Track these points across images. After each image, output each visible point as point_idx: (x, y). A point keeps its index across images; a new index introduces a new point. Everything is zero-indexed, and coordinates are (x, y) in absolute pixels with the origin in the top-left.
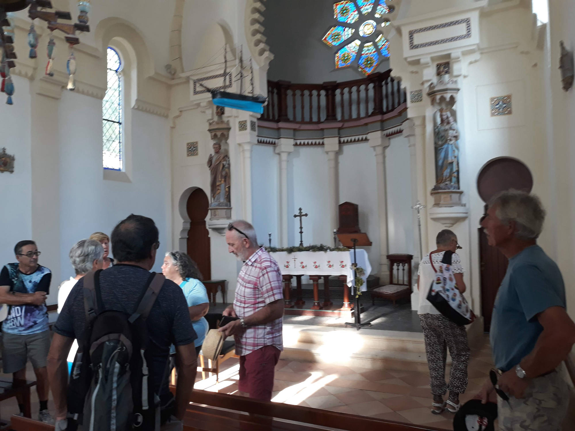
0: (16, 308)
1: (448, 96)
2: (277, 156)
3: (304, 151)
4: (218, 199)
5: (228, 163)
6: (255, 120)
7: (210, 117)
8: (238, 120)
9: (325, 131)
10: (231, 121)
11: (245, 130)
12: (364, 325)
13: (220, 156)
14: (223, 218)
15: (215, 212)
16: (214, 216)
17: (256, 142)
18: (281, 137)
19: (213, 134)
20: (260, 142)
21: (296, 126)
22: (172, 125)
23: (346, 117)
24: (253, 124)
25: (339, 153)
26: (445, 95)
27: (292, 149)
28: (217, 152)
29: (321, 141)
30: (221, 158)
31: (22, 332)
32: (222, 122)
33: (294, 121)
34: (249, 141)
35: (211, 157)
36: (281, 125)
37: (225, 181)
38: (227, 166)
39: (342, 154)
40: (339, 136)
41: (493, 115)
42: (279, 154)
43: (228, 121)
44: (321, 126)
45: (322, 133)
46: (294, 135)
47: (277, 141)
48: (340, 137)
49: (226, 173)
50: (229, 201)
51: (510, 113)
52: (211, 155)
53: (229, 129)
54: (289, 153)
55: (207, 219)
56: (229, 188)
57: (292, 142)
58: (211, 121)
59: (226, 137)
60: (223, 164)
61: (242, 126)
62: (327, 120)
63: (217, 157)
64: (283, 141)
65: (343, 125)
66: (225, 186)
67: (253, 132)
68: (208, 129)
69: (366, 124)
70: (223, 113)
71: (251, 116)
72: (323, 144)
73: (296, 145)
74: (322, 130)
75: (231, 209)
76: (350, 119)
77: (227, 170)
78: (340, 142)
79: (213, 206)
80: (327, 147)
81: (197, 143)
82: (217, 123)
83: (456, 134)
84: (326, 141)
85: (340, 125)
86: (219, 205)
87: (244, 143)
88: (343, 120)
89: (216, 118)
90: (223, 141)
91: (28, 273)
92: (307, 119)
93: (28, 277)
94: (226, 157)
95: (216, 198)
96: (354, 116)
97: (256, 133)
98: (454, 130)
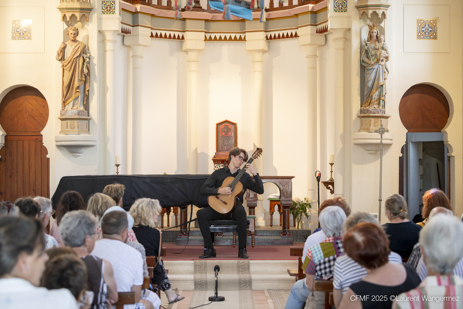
1: (380, 12)
4: (75, 105)
5: (88, 55)
9: (188, 21)
11: (113, 13)
15: (73, 124)
24: (120, 5)
26: (377, 11)
28: (74, 40)
33: (158, 6)
35: (63, 46)
36: (141, 8)
37: (85, 81)
38: (88, 60)
41: (419, 37)
45: (183, 24)
46: (151, 23)
47: (131, 29)
49: (88, 71)
51: (435, 38)
52: (64, 43)
54: (144, 47)
56: (89, 90)
57: (149, 32)
59: (88, 19)
60: (83, 58)
61: (108, 7)
64: (140, 30)
65: (212, 17)
66: (85, 88)
67: (120, 17)
69: (243, 21)
73: (151, 36)
77: (88, 65)
83: (387, 55)
85: (209, 16)
94: (85, 47)
95: (71, 104)
98: (385, 50)
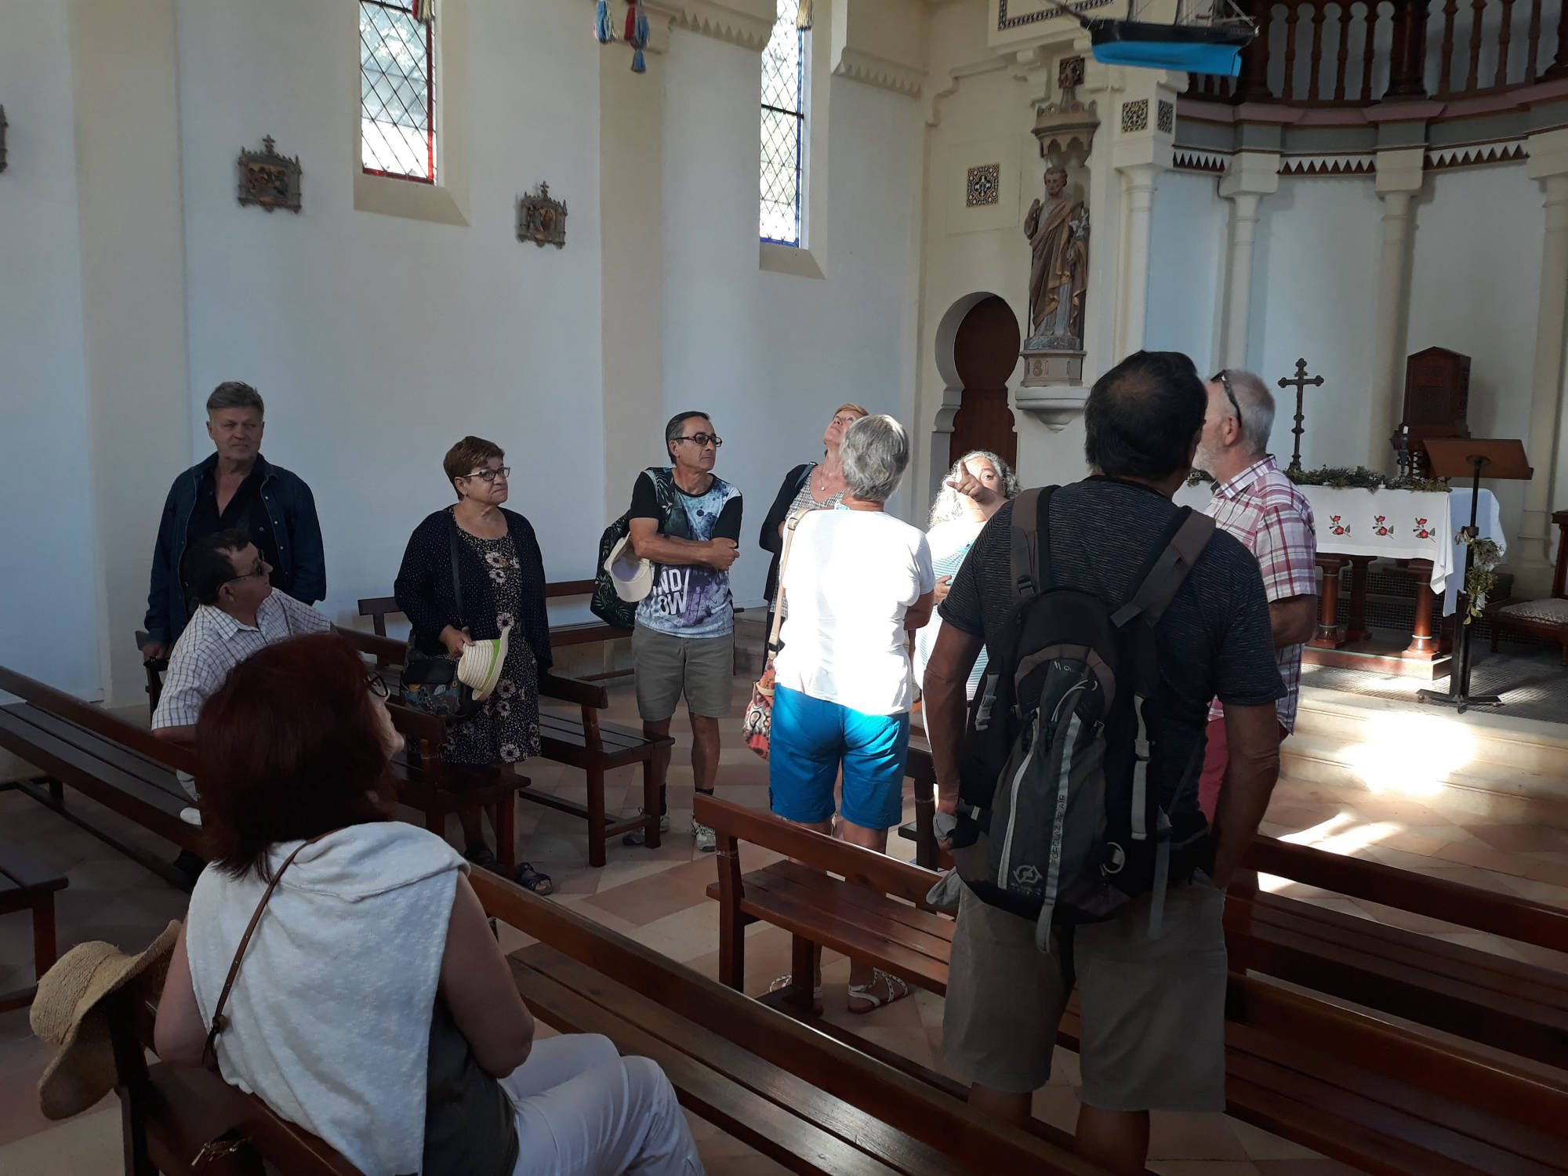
0: (671, 572)
2: (1226, 205)
3: (1307, 190)
4: (1051, 326)
5: (1084, 223)
6: (1172, 99)
7: (1042, 94)
8: (1119, 102)
9: (1383, 128)
10: (1102, 101)
11: (1143, 128)
12: (1476, 701)
13: (1063, 204)
14: (1059, 380)
15: (1038, 366)
16: (1035, 375)
17: (1171, 164)
18: (1243, 147)
19: (1047, 142)
20: (1180, 164)
21: (1292, 115)
22: (931, 120)
23: (1459, 84)
24: (1164, 109)
25: (1418, 198)
27: (1272, 183)
28: (1054, 194)
29: (1365, 161)
30: (1067, 210)
31: (681, 630)
32: (1077, 107)
33: (1287, 100)
34: (1150, 161)
35: (1036, 208)
36: (1246, 111)
37: (1072, 277)
38: (1080, 233)
39: (1431, 200)
40: (1427, 144)
42: (1231, 200)
43: (1093, 103)
44: (1371, 114)
45: (1372, 138)
46: (1283, 143)
47: (1227, 159)
48: (1428, 149)
49: (1079, 255)
50: (1080, 334)
52: (1037, 201)
53: (1095, 126)
54: (1262, 197)
55: (1013, 383)
56: (1082, 296)
57: (1275, 162)
58: (1044, 106)
59: (1086, 148)
60: (1071, 228)
61: (1134, 117)
62: (1392, 94)
63: (1054, 209)
64: (1247, 160)
65: (1444, 110)
66: (1072, 291)
67: (1163, 135)
68: (1033, 125)
69: (1525, 107)
70: (1079, 80)
71: (1161, 86)
72: (1372, 168)
73: (1286, 171)
74: (1375, 125)
75: (1082, 356)
76: (1472, 91)
77: (1080, 244)
78: (1427, 163)
79: (1033, 346)
80: (1383, 180)
81: (996, 168)
82: (1063, 110)
84: (1382, 160)
85: (1434, 110)
86: (1050, 345)
87: (1132, 167)
88: (1445, 94)
89: (1057, 97)
90: (1074, 162)
91: (694, 493)
92: (1327, 92)
93: (695, 501)
94: (1081, 207)
95: (1043, 324)
96: (1484, 80)
97: (1171, 138)
